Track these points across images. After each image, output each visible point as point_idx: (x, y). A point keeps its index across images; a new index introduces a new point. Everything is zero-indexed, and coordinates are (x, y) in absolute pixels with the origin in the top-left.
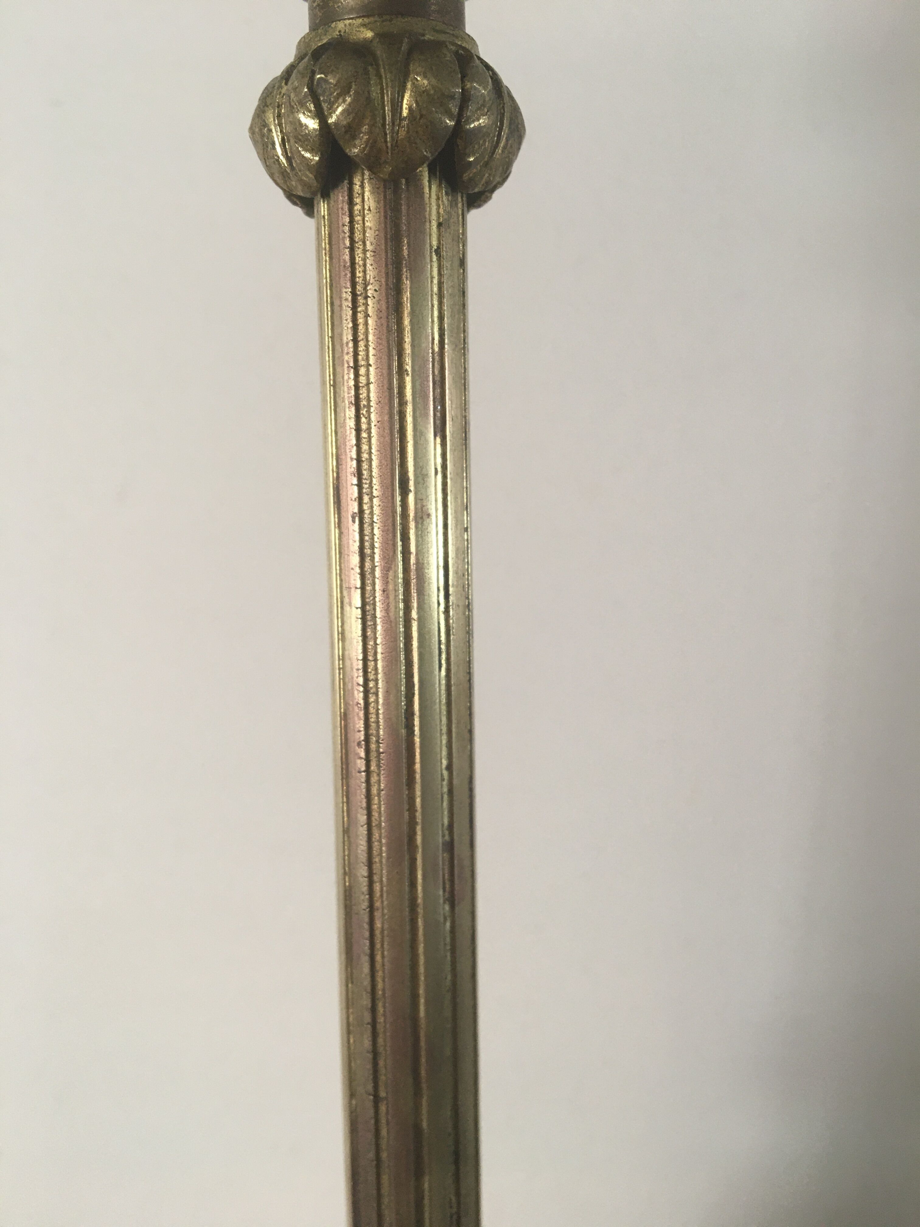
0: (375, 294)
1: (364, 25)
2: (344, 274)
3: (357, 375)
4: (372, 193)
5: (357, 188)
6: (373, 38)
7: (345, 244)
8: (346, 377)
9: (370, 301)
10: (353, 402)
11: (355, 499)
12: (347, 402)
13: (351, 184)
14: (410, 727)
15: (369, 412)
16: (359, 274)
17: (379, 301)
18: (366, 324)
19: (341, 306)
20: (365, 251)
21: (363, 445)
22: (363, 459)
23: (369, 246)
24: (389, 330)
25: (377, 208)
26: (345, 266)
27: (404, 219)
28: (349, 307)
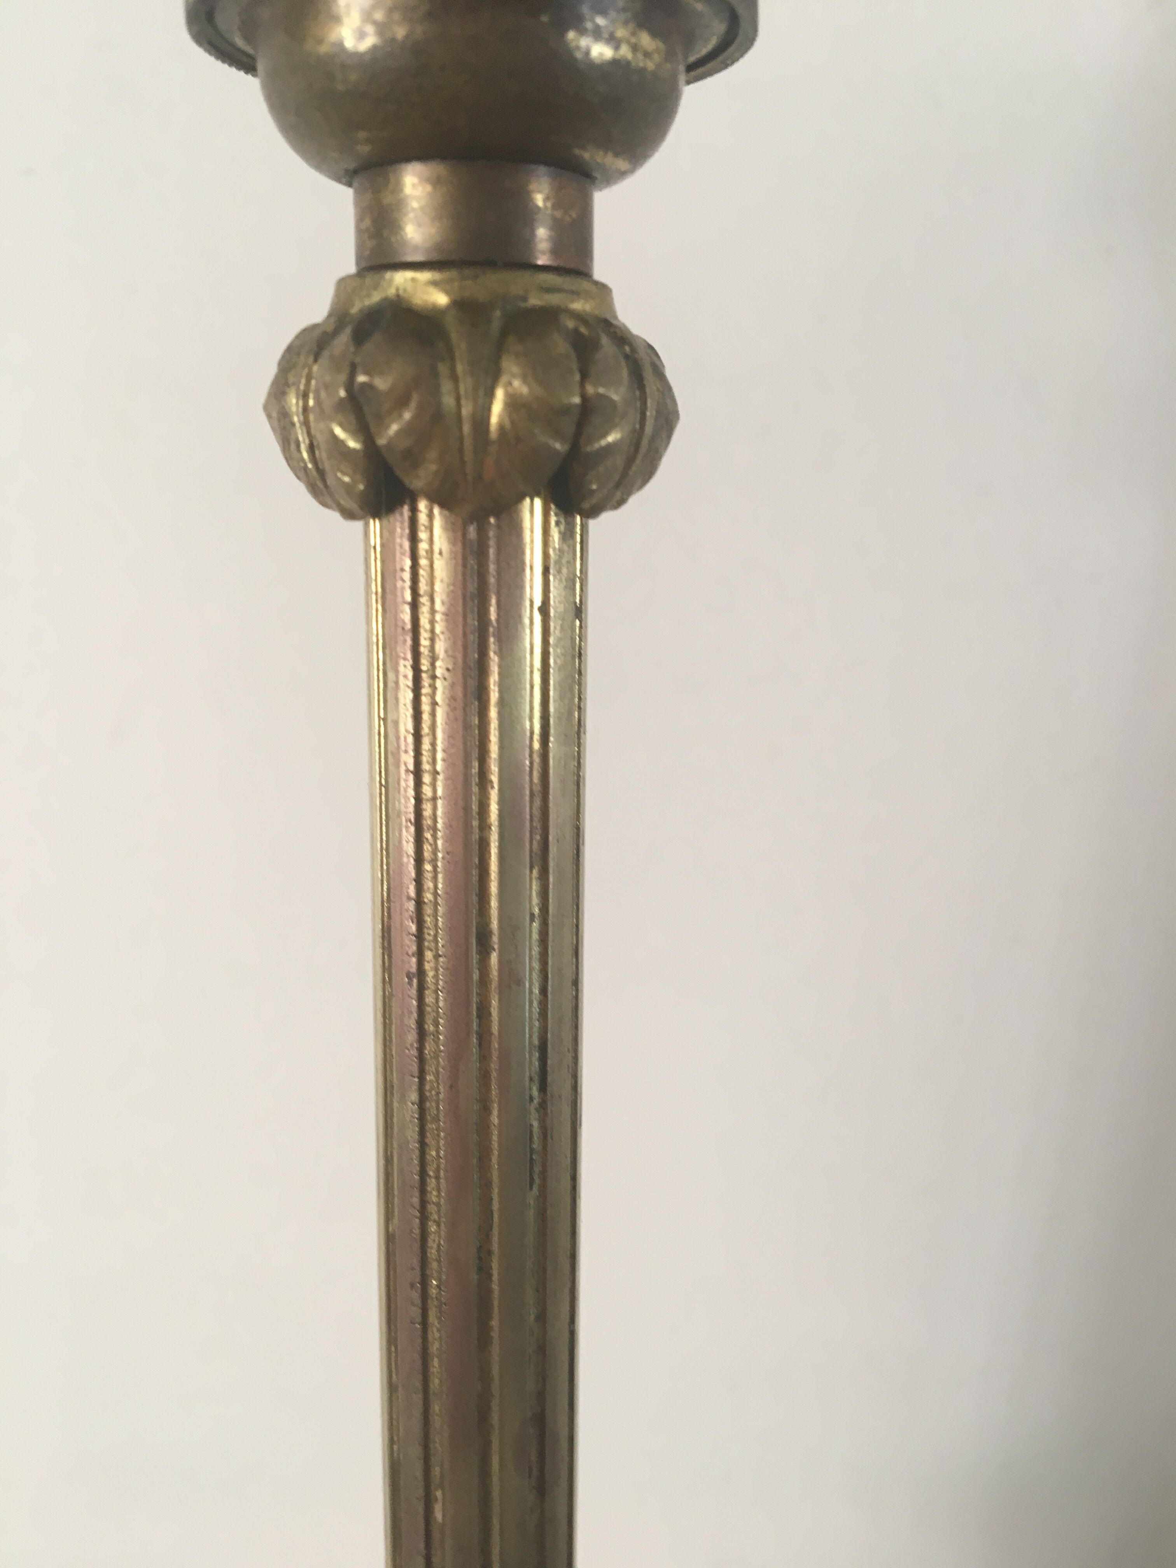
0: (447, 674)
1: (434, 283)
2: (401, 638)
3: (418, 783)
4: (445, 529)
5: (423, 518)
6: (448, 307)
7: (403, 597)
8: (403, 784)
9: (439, 683)
10: (413, 820)
11: (413, 955)
12: (404, 819)
13: (414, 510)
14: (484, 1270)
15: (435, 837)
16: (424, 642)
17: (453, 685)
18: (433, 714)
19: (397, 683)
20: (433, 611)
21: (425, 880)
22: (426, 900)
23: (438, 606)
24: (467, 727)
25: (451, 552)
26: (403, 629)
27: (492, 567)
28: (408, 687)
